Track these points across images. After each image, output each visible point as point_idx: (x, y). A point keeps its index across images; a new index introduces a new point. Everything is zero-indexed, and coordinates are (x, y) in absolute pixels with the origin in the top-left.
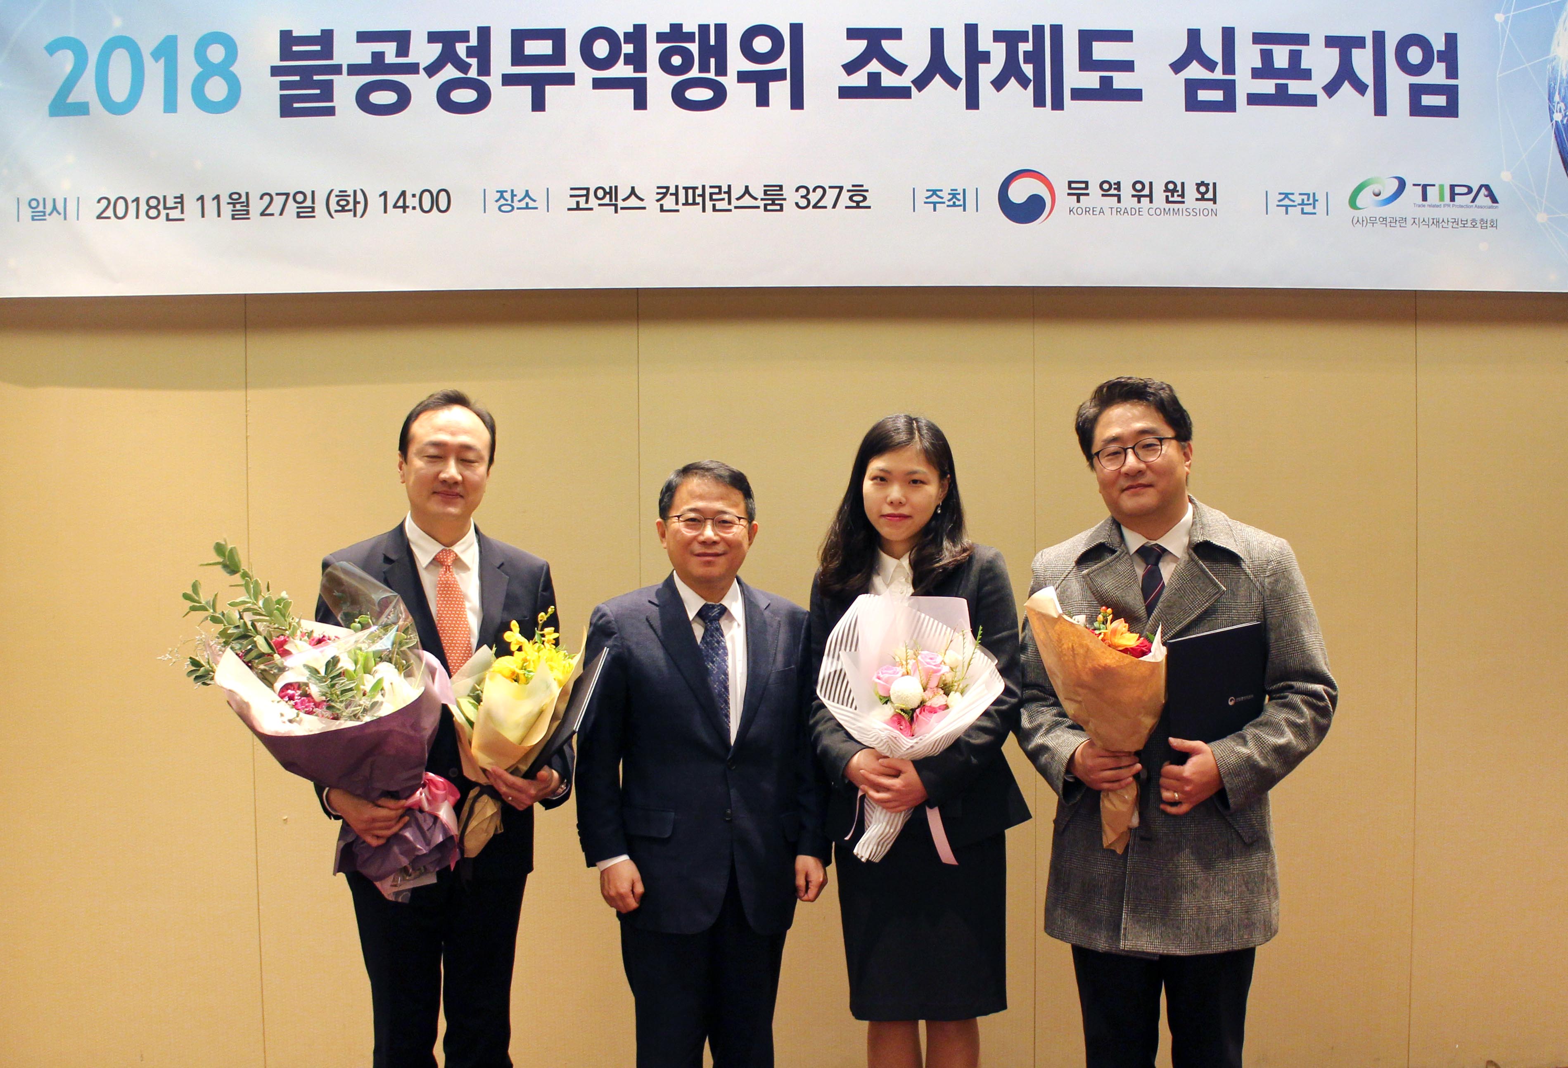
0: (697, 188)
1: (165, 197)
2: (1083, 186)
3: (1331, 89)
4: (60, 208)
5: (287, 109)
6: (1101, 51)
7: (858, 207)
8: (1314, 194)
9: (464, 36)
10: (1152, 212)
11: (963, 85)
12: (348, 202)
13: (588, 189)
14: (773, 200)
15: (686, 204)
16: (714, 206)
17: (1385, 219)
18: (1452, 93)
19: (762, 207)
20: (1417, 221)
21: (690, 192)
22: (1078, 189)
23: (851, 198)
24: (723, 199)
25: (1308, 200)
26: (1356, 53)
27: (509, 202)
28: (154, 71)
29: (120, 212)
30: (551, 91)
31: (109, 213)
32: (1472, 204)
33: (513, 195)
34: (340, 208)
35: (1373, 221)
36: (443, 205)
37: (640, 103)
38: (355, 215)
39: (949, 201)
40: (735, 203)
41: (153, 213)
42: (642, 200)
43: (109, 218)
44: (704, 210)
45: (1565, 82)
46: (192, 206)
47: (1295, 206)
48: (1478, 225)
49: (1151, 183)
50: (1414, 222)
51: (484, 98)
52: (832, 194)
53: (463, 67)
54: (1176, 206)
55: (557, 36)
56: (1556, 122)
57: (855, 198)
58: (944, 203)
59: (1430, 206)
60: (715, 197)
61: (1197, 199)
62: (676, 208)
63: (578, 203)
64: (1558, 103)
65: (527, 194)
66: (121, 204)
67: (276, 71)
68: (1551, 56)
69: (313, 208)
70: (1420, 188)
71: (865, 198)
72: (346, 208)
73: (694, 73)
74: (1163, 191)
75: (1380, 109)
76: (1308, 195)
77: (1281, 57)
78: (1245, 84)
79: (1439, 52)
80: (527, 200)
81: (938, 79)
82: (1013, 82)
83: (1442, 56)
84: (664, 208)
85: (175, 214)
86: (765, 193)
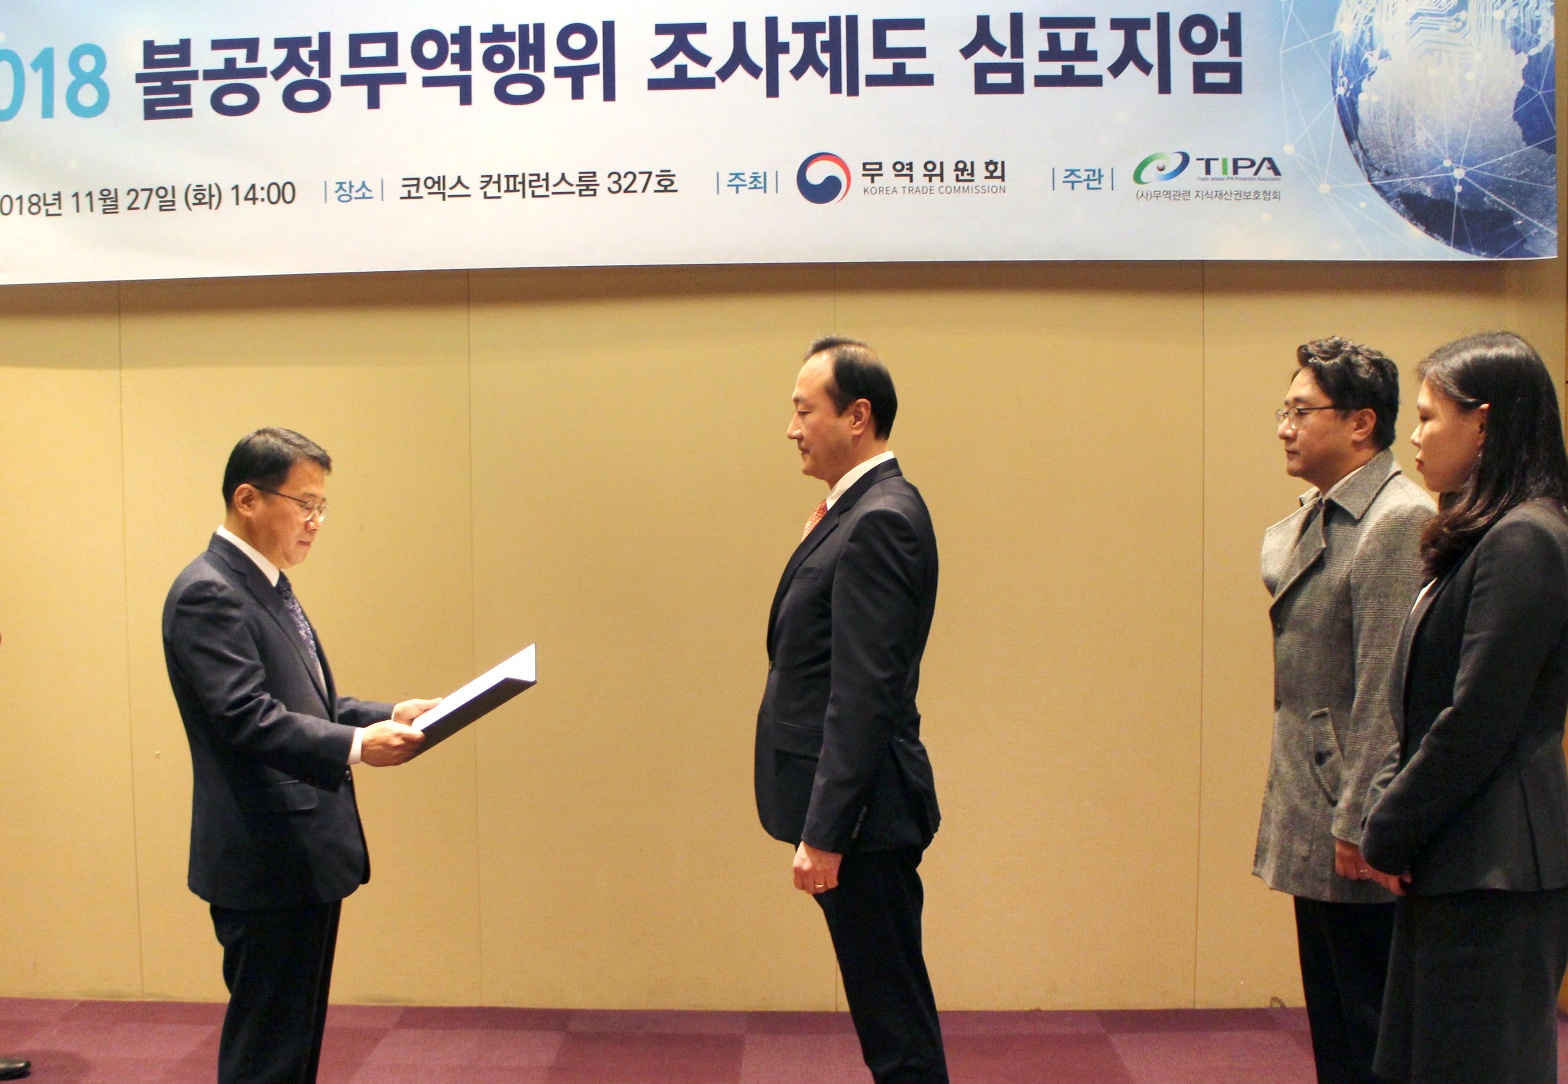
0: (517, 176)
1: (45, 195)
2: (877, 167)
3: (1116, 69)
5: (151, 112)
6: (895, 39)
7: (666, 191)
8: (1100, 170)
9: (306, 42)
10: (943, 190)
11: (763, 75)
12: (204, 196)
13: (418, 179)
14: (587, 186)
15: (508, 191)
16: (533, 192)
17: (1169, 193)
18: (1235, 70)
19: (577, 193)
20: (1200, 194)
21: (511, 179)
22: (872, 170)
23: (659, 183)
24: (541, 186)
25: (1094, 176)
26: (1141, 35)
27: (348, 193)
28: (34, 81)
29: (6, 209)
30: (385, 90)
32: (1255, 177)
33: (351, 186)
34: (197, 201)
35: (1157, 195)
36: (288, 197)
37: (466, 99)
38: (210, 208)
39: (751, 183)
40: (552, 189)
41: (35, 209)
42: (467, 188)
44: (524, 196)
45: (1348, 57)
46: (68, 202)
47: (1081, 182)
48: (1261, 197)
49: (942, 163)
50: (1198, 195)
51: (325, 98)
52: (641, 180)
53: (306, 70)
54: (966, 184)
55: (390, 39)
56: (1339, 96)
57: (663, 183)
58: (745, 185)
59: (1213, 179)
60: (534, 184)
61: (986, 178)
62: (498, 194)
63: (409, 192)
64: (1341, 77)
65: (364, 185)
66: (6, 202)
67: (140, 78)
68: (1335, 32)
69: (173, 201)
70: (1203, 162)
71: (672, 183)
72: (203, 201)
73: (515, 70)
74: (953, 170)
75: (1165, 87)
76: (1094, 171)
77: (1068, 40)
78: (1032, 67)
79: (1223, 31)
80: (364, 190)
81: (740, 71)
82: (811, 70)
83: (1226, 35)
84: (488, 195)
85: (53, 210)
86: (580, 179)
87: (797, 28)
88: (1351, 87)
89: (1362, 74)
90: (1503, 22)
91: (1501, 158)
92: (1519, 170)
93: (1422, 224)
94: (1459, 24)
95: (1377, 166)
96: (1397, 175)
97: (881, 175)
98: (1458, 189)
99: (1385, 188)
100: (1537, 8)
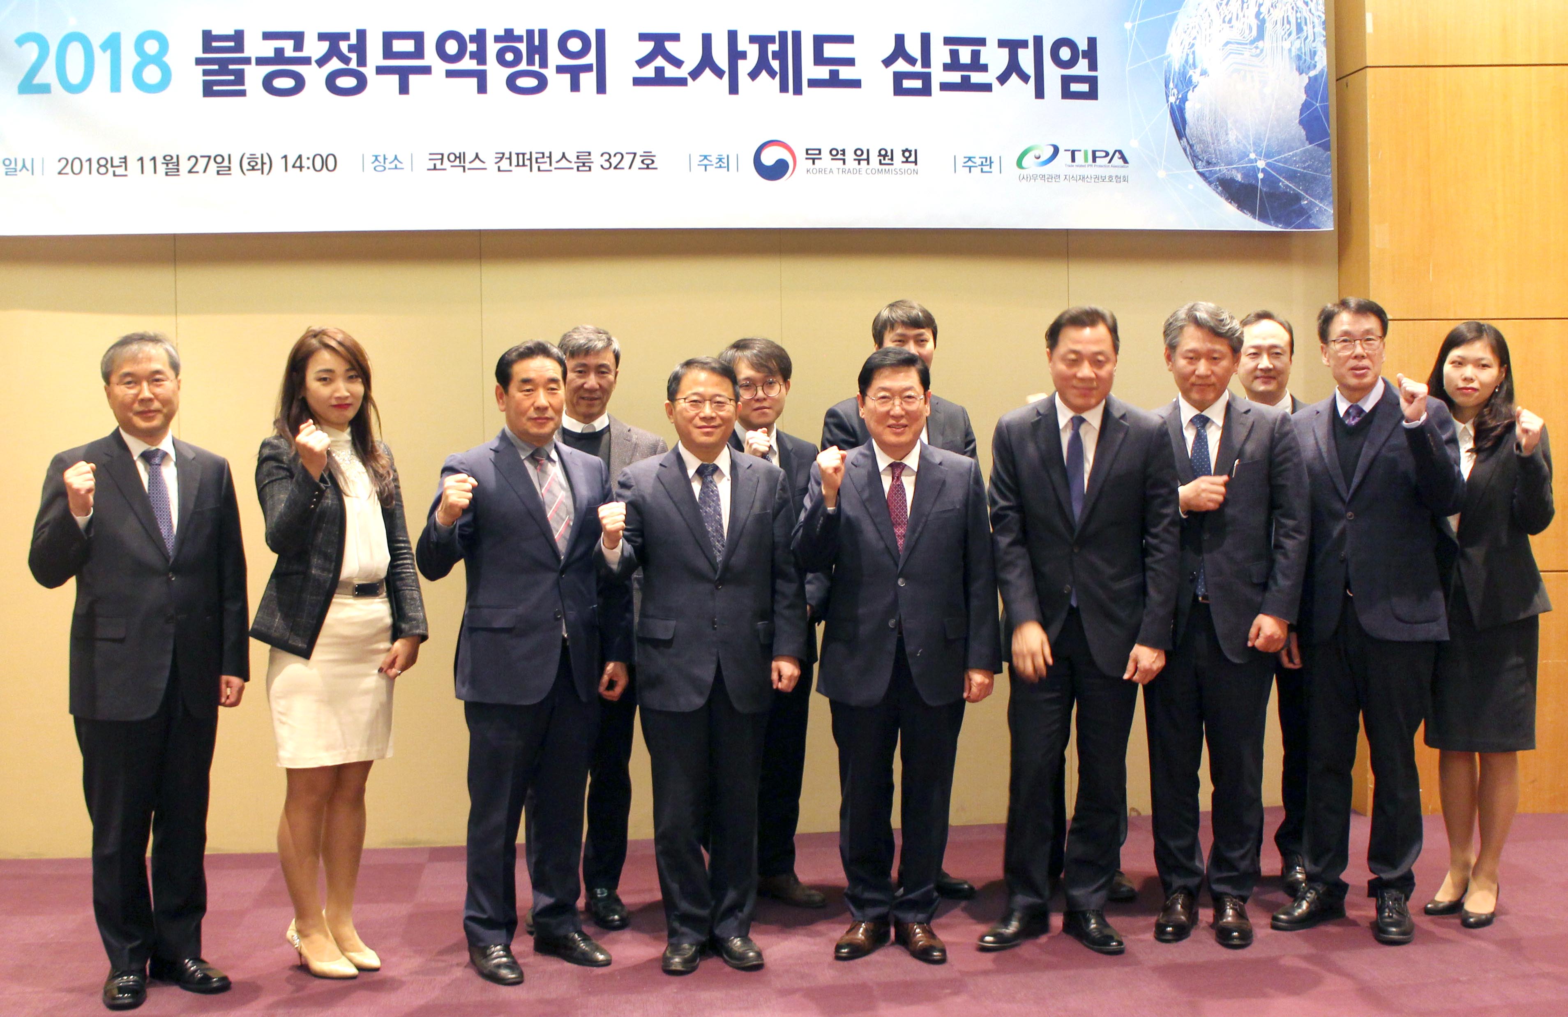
0: (526, 153)
1: (112, 159)
2: (817, 152)
3: (1003, 79)
4: (28, 165)
5: (208, 90)
6: (831, 50)
7: (648, 168)
8: (990, 158)
9: (346, 36)
10: (869, 171)
11: (726, 76)
12: (257, 163)
13: (442, 154)
14: (584, 163)
15: (518, 165)
16: (539, 167)
17: (1044, 176)
18: (1093, 82)
19: (576, 169)
20: (1068, 177)
21: (521, 157)
22: (813, 155)
23: (642, 162)
24: (546, 162)
25: (986, 161)
26: (1021, 52)
27: (382, 164)
28: (103, 60)
29: (77, 168)
30: (413, 79)
31: (68, 169)
33: (385, 159)
34: (251, 168)
35: (1035, 177)
36: (331, 167)
37: (482, 88)
38: (262, 173)
39: (717, 163)
40: (554, 165)
41: (103, 170)
42: (484, 162)
43: (67, 174)
44: (531, 170)
45: (1177, 73)
47: (976, 167)
48: (1114, 180)
49: (868, 151)
50: (1066, 178)
51: (362, 83)
52: (628, 159)
53: (346, 60)
54: (887, 167)
55: (418, 38)
56: (1171, 103)
57: (645, 162)
58: (712, 165)
59: (1077, 166)
60: (539, 160)
61: (903, 162)
62: (510, 168)
63: (435, 165)
64: (1173, 89)
65: (396, 158)
66: (77, 163)
67: (199, 62)
69: (229, 167)
70: (1070, 153)
71: (653, 162)
72: (256, 168)
73: (523, 66)
74: (877, 156)
75: (1040, 93)
76: (986, 158)
77: (965, 55)
78: (939, 76)
79: (1083, 51)
80: (396, 162)
81: (707, 72)
82: (764, 74)
83: (1085, 54)
84: (501, 169)
85: (120, 171)
86: (578, 157)
87: (753, 39)
88: (1180, 96)
89: (1187, 87)
90: (1290, 50)
91: (1291, 153)
92: (1304, 162)
93: (1235, 202)
94: (1258, 51)
95: (1200, 157)
96: (1215, 165)
97: (820, 159)
98: (1261, 176)
99: (1207, 174)
100: (1314, 41)
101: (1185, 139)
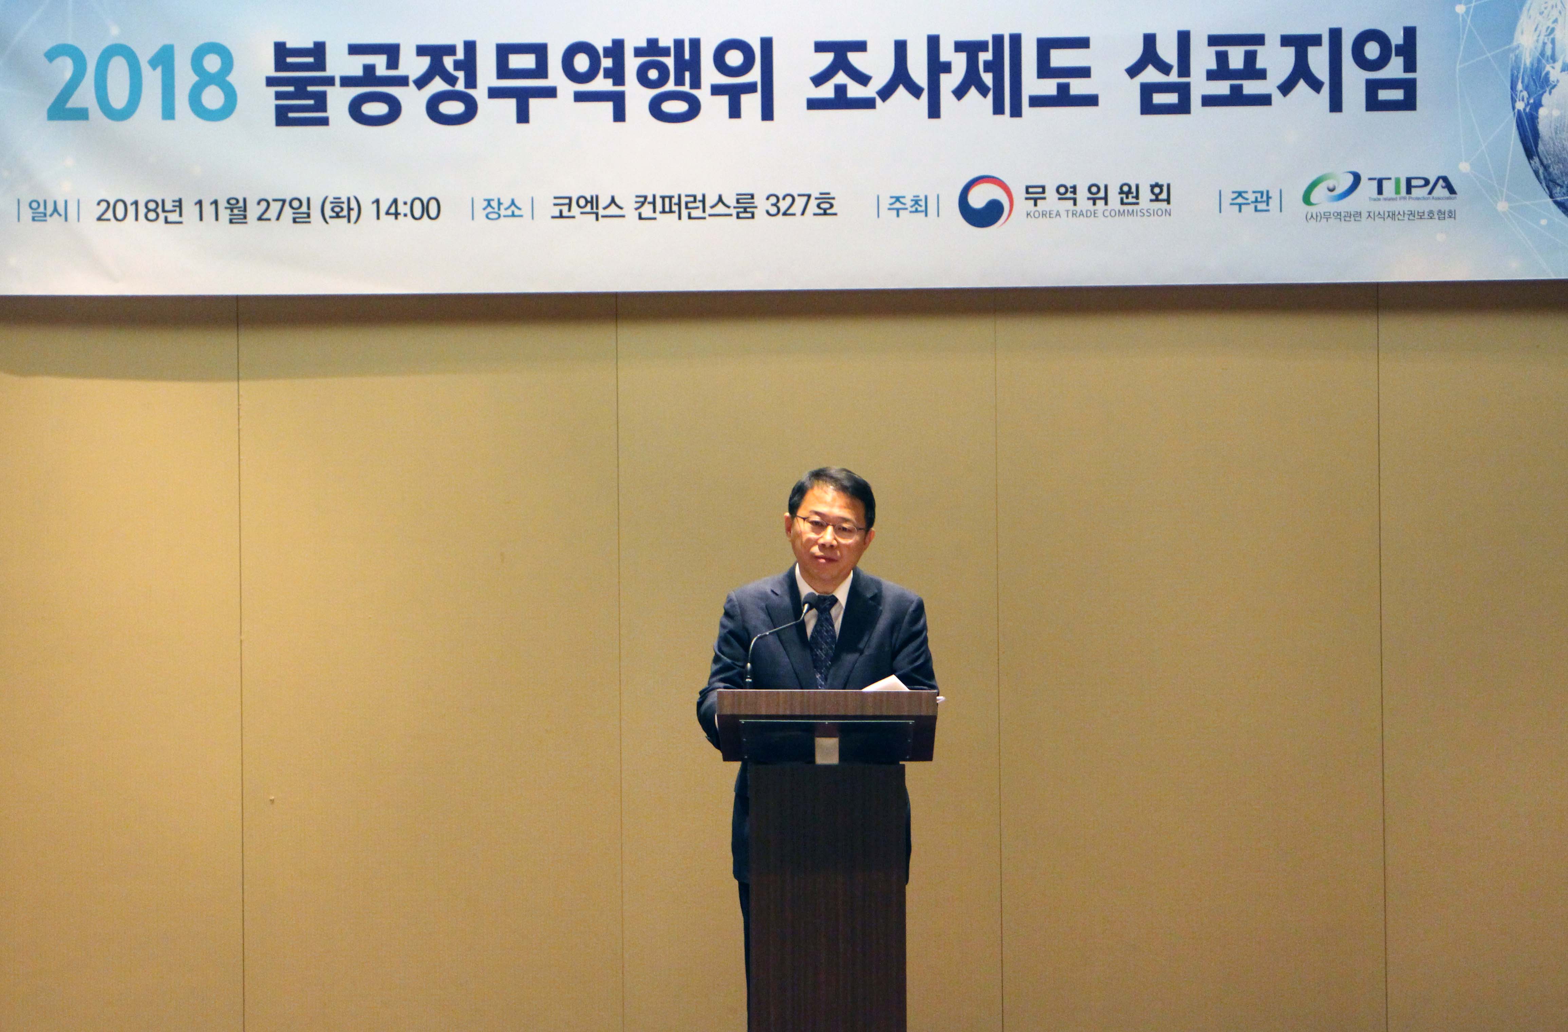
0: (673, 197)
1: (163, 201)
2: (1040, 190)
3: (1286, 88)
4: (61, 209)
5: (283, 118)
6: (1059, 58)
7: (825, 214)
8: (1268, 192)
9: (450, 50)
10: (1107, 213)
11: (925, 96)
12: (342, 209)
13: (570, 198)
14: (745, 208)
15: (664, 212)
16: (689, 214)
17: (1339, 214)
18: (1409, 87)
19: (735, 215)
20: (1372, 215)
21: (667, 201)
22: (1035, 194)
23: (819, 206)
24: (697, 208)
25: (1262, 197)
26: (1312, 51)
27: (496, 210)
28: (152, 79)
29: (120, 214)
30: (535, 104)
32: (1429, 196)
33: (500, 204)
34: (334, 215)
35: (1327, 216)
36: (433, 213)
37: (619, 115)
38: (349, 221)
39: (912, 207)
40: (709, 211)
41: (152, 215)
42: (621, 208)
43: (109, 220)
44: (680, 218)
45: (1529, 70)
47: (1249, 204)
48: (1436, 216)
49: (1106, 186)
50: (1369, 215)
51: (471, 110)
52: (800, 202)
53: (452, 80)
54: (1130, 208)
55: (540, 51)
56: (1519, 111)
57: (823, 206)
58: (906, 209)
59: (1385, 199)
60: (690, 205)
61: (1151, 201)
62: (653, 215)
63: (561, 212)
64: (1521, 91)
65: (513, 203)
66: (120, 207)
67: (271, 82)
69: (308, 214)
70: (1375, 183)
71: (832, 206)
72: (341, 214)
73: (670, 86)
74: (1118, 193)
75: (1336, 105)
76: (1262, 193)
77: (1236, 58)
78: (1200, 86)
79: (1397, 46)
80: (513, 208)
81: (901, 91)
82: (973, 91)
83: (1400, 50)
84: (643, 216)
85: (174, 217)
86: (738, 202)
87: (960, 46)
88: (1532, 101)
89: (1542, 87)
95: (1558, 181)
101: (1536, 159)
